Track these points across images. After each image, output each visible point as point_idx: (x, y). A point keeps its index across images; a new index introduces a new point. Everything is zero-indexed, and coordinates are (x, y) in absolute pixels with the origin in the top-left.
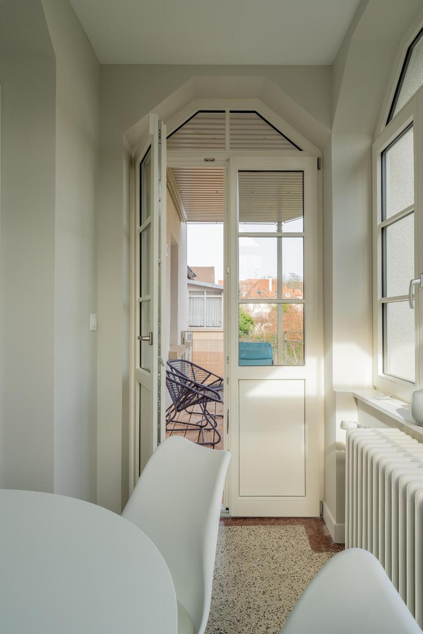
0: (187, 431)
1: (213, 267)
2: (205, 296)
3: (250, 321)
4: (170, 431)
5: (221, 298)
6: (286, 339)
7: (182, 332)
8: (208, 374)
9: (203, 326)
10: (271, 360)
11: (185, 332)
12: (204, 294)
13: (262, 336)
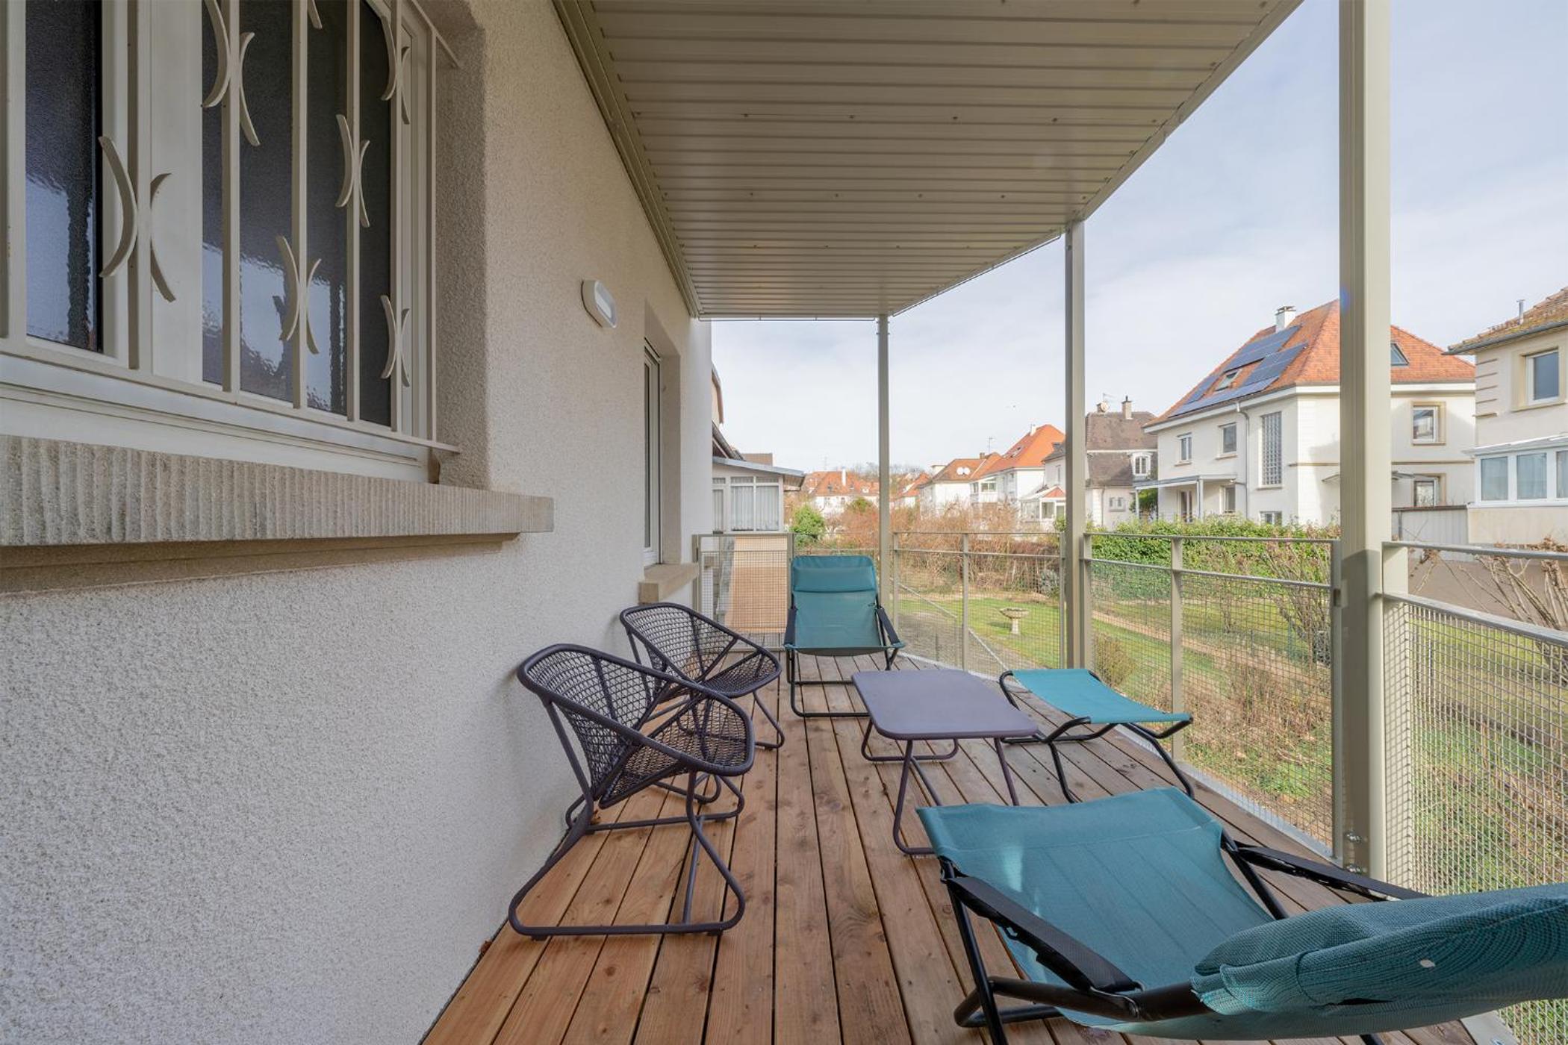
0: (657, 827)
1: (770, 455)
2: (755, 484)
3: (819, 522)
4: (604, 832)
5: (777, 487)
6: (896, 548)
7: (694, 537)
8: (731, 638)
9: (752, 530)
10: (873, 592)
11: (701, 536)
12: (752, 481)
13: (835, 543)
